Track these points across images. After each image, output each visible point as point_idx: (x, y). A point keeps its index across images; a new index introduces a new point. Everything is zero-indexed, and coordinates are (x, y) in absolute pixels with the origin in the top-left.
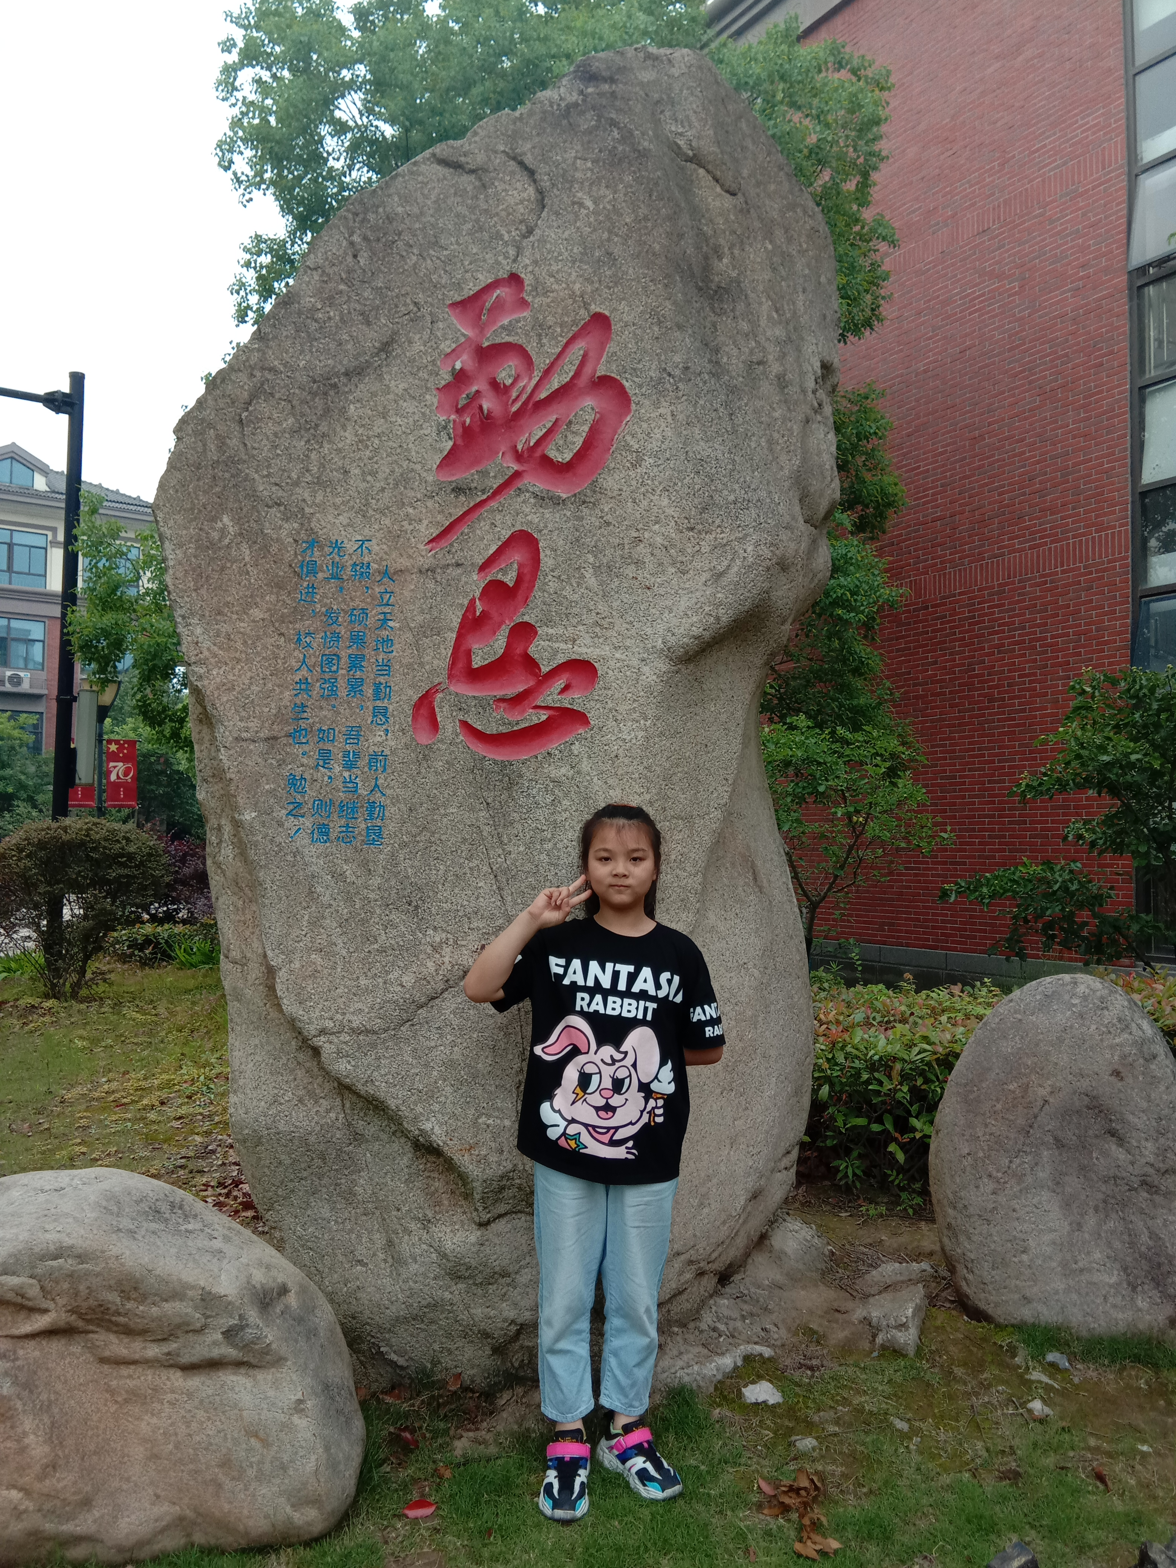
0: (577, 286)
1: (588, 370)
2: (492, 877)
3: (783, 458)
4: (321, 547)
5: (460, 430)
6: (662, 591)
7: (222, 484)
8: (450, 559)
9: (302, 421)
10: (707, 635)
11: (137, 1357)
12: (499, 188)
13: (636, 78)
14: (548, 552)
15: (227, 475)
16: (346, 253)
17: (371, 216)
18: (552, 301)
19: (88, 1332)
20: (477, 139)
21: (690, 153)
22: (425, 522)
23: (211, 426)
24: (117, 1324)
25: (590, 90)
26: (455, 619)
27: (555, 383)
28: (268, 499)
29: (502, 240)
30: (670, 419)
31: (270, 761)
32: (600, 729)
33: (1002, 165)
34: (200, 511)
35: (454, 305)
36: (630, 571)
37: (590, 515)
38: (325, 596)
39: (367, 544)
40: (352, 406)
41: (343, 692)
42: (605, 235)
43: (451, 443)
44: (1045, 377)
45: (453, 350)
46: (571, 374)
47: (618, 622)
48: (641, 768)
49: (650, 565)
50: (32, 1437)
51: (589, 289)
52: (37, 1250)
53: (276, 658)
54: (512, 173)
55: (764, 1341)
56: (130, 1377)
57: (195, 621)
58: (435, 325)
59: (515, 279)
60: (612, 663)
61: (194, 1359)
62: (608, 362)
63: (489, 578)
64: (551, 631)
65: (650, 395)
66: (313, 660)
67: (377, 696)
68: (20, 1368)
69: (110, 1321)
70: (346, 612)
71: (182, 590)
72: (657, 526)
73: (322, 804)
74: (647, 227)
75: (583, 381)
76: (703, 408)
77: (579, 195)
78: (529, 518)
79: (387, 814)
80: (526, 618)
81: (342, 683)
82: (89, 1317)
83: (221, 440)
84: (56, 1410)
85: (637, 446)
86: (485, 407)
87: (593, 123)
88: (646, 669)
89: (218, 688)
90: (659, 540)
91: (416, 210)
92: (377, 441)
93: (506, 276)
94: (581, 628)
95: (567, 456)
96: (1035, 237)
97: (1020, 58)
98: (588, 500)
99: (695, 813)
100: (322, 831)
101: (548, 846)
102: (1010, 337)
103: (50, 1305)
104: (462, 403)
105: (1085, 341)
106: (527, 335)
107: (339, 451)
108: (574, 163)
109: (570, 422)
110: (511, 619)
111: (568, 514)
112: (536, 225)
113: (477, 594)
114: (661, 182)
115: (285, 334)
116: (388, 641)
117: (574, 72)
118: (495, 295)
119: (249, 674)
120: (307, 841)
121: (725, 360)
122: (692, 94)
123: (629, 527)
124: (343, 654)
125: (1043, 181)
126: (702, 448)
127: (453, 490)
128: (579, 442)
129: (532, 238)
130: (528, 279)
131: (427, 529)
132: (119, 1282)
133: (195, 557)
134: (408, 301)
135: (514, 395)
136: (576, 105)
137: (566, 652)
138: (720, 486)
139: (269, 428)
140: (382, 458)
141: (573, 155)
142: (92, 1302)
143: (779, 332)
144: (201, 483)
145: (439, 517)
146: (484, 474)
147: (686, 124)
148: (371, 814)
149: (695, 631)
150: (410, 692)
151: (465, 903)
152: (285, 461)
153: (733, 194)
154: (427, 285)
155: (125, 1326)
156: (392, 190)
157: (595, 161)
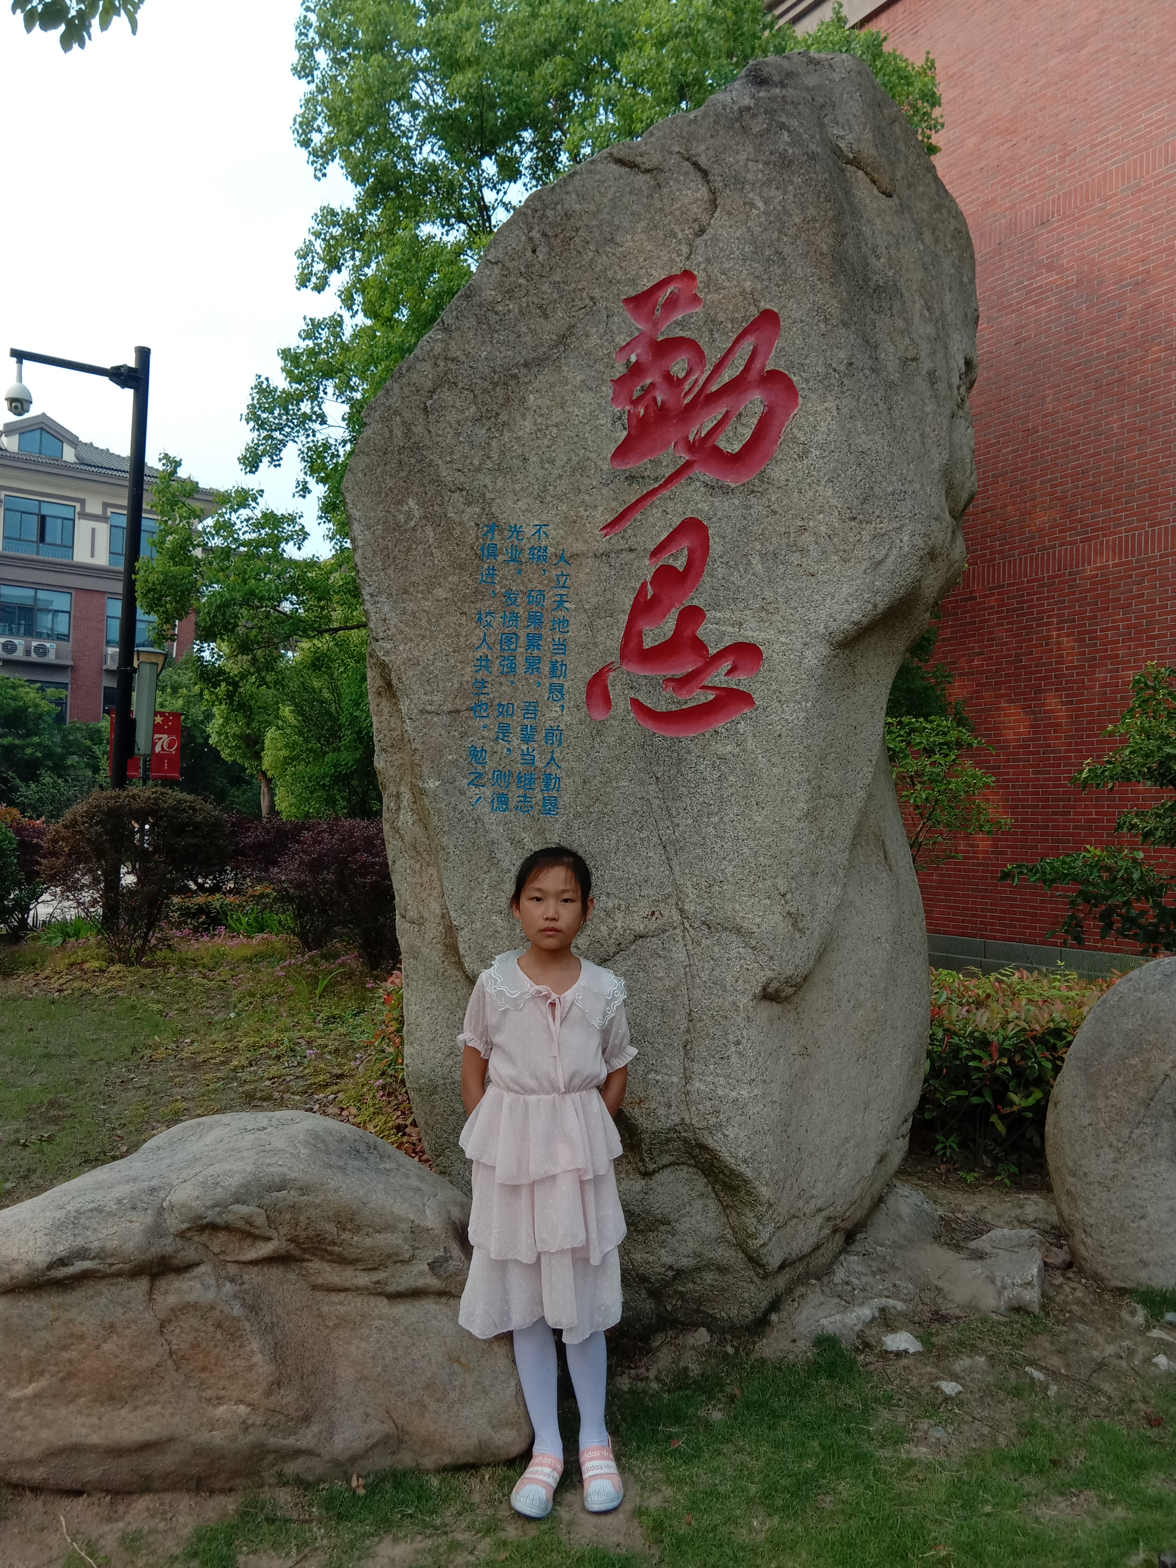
0: (748, 283)
1: (757, 365)
2: (661, 847)
3: (934, 452)
4: (501, 531)
5: (634, 422)
6: (825, 578)
7: (407, 469)
8: (622, 545)
9: (484, 410)
10: (865, 621)
11: (348, 1284)
12: (674, 188)
13: (803, 83)
14: (717, 540)
15: (413, 460)
16: (525, 249)
17: (549, 213)
18: (724, 298)
19: (303, 1260)
20: (652, 139)
21: (851, 156)
22: (601, 509)
23: (397, 413)
24: (331, 1253)
25: (762, 94)
26: (627, 601)
27: (726, 376)
28: (451, 484)
29: (675, 237)
30: (835, 413)
31: (453, 733)
32: (765, 709)
33: (1063, 157)
34: (387, 495)
35: (627, 301)
36: (795, 558)
37: (758, 504)
38: (504, 577)
39: (544, 529)
40: (531, 397)
41: (521, 670)
42: (776, 235)
43: (625, 433)
44: (1101, 371)
45: (628, 344)
46: (741, 368)
47: (783, 607)
48: (801, 747)
49: (814, 554)
50: (259, 1356)
51: (759, 286)
52: (264, 1181)
53: (458, 635)
54: (687, 174)
55: (895, 1295)
56: (341, 1303)
57: (383, 599)
58: (611, 319)
59: (688, 275)
60: (777, 646)
61: (401, 1288)
62: (776, 357)
63: (660, 564)
64: (718, 615)
65: (816, 390)
66: (493, 638)
67: (553, 672)
68: (247, 1292)
69: (325, 1250)
70: (525, 593)
71: (371, 570)
72: (821, 516)
73: (502, 776)
74: (814, 228)
75: (753, 375)
76: (865, 402)
77: (751, 195)
78: (700, 506)
79: (562, 785)
80: (695, 602)
81: (520, 660)
82: (305, 1246)
83: (408, 428)
84: (278, 1332)
85: (803, 439)
86: (659, 399)
87: (765, 126)
88: (808, 653)
89: (404, 664)
90: (823, 529)
91: (592, 207)
92: (555, 431)
93: (678, 273)
94: (748, 612)
95: (736, 447)
96: (1095, 231)
97: (1084, 52)
98: (756, 489)
99: (845, 792)
100: (501, 800)
101: (715, 819)
102: (1067, 329)
103: (274, 1234)
104: (636, 395)
105: (1143, 336)
106: (699, 330)
107: (518, 439)
108: (746, 165)
109: (740, 415)
110: (681, 603)
111: (737, 502)
112: (709, 224)
113: (649, 579)
114: (828, 184)
115: (467, 325)
116: (565, 622)
117: (747, 76)
118: (669, 291)
119: (433, 651)
120: (487, 809)
121: (883, 356)
122: (852, 98)
123: (795, 516)
124: (522, 633)
125: (1105, 175)
126: (863, 441)
127: (627, 478)
128: (748, 433)
129: (705, 237)
130: (700, 275)
131: (602, 515)
132: (337, 1215)
133: (383, 538)
134: (584, 295)
135: (687, 387)
136: (749, 108)
137: (731, 636)
138: (880, 478)
139: (452, 417)
140: (559, 446)
141: (745, 157)
142: (311, 1233)
143: (930, 330)
144: (388, 468)
145: (614, 504)
146: (657, 463)
147: (846, 127)
148: (547, 785)
149: (856, 617)
150: (585, 671)
151: (636, 871)
152: (467, 449)
153: (889, 196)
154: (602, 280)
155: (340, 1255)
156: (570, 188)
157: (767, 163)
